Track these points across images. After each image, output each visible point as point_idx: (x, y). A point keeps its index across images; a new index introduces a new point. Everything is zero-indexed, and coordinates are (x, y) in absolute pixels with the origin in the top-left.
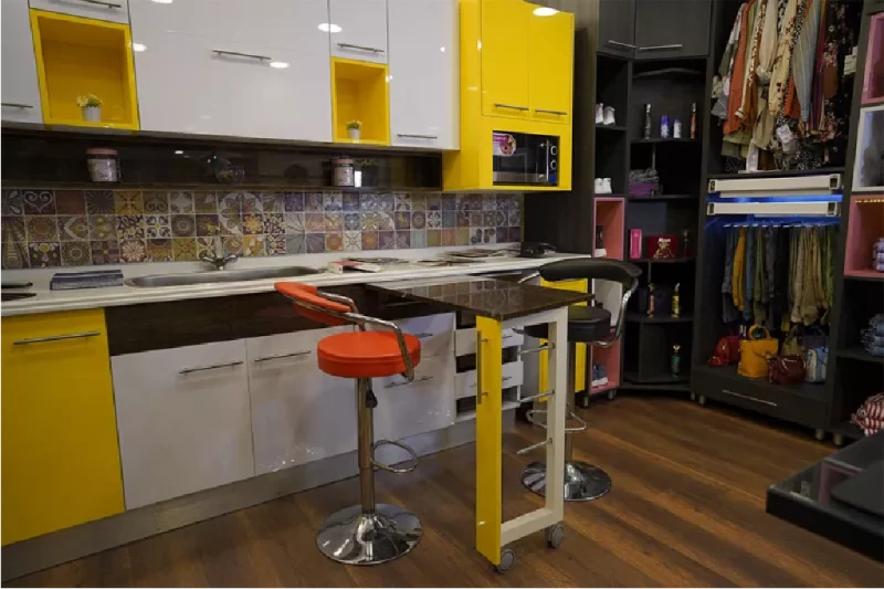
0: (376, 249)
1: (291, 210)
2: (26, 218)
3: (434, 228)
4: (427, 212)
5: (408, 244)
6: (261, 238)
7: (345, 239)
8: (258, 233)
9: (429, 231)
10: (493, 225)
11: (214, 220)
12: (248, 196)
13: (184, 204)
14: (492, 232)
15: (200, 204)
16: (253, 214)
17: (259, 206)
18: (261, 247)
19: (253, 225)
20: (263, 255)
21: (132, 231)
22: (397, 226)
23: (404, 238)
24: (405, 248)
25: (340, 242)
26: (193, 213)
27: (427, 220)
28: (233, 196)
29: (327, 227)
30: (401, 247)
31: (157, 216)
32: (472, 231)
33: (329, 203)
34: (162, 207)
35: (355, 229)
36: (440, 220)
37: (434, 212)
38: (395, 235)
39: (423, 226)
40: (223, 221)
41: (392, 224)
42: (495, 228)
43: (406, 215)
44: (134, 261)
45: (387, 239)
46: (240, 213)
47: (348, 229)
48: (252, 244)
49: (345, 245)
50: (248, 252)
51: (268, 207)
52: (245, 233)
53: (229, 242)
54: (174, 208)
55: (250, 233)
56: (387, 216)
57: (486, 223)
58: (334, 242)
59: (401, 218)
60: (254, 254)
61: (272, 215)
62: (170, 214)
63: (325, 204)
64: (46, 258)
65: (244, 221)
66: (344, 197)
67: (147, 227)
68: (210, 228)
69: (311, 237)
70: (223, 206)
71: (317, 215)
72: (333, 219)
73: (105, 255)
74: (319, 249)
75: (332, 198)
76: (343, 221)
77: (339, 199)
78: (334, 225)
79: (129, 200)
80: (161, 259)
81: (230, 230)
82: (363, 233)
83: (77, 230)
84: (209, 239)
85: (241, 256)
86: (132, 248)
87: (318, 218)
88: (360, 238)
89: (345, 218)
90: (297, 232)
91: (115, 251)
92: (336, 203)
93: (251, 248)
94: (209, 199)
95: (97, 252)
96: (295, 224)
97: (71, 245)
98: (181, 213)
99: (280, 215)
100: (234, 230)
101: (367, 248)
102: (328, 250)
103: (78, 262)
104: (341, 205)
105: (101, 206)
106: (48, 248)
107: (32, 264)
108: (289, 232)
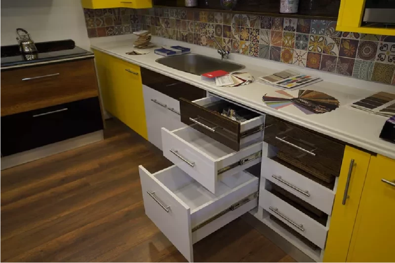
0: (318, 69)
1: (264, 28)
2: (182, 21)
3: (386, 62)
4: (380, 43)
5: (349, 73)
6: (248, 43)
7: (295, 55)
8: (246, 40)
9: (378, 64)
11: (229, 29)
12: (244, 16)
13: (219, 17)
15: (226, 21)
16: (245, 28)
17: (248, 23)
18: (246, 50)
19: (245, 35)
20: (248, 55)
21: (204, 30)
22: (342, 53)
23: (346, 66)
24: (346, 75)
25: (291, 56)
26: (222, 24)
27: (379, 52)
28: (237, 15)
29: (283, 43)
30: (341, 72)
31: (211, 24)
33: (288, 25)
34: (212, 19)
35: (303, 48)
38: (337, 60)
39: (371, 57)
40: (233, 30)
41: (336, 50)
43: (353, 43)
44: (204, 45)
45: (328, 63)
46: (240, 26)
47: (298, 48)
48: (243, 46)
49: (294, 60)
50: (241, 51)
51: (252, 24)
52: (241, 39)
53: (235, 43)
54: (216, 21)
55: (243, 40)
56: (333, 42)
58: (287, 56)
59: (347, 46)
60: (243, 53)
61: (254, 30)
62: (215, 24)
63: (285, 25)
64: (185, 38)
65: (241, 31)
66: (298, 21)
67: (208, 29)
68: (228, 33)
69: (273, 48)
70: (233, 21)
71: (279, 33)
72: (288, 38)
73: (197, 41)
74: (277, 59)
75: (290, 21)
76: (295, 41)
77: (294, 23)
78: (288, 42)
79: (203, 15)
80: (211, 46)
81: (235, 36)
82: (309, 53)
83: (191, 28)
84: (227, 39)
85: (238, 52)
86: (204, 39)
87: (279, 35)
88: (305, 57)
89: (297, 39)
90: (266, 44)
91: (200, 39)
92: (292, 25)
93: (243, 49)
94: (228, 17)
95: (195, 39)
96: (265, 38)
97: (190, 34)
98: (218, 23)
99: (258, 31)
100: (237, 37)
101: (309, 65)
102: (283, 61)
103: (191, 42)
104: (295, 28)
105: (197, 17)
106: (185, 34)
107: (182, 40)
108: (261, 43)
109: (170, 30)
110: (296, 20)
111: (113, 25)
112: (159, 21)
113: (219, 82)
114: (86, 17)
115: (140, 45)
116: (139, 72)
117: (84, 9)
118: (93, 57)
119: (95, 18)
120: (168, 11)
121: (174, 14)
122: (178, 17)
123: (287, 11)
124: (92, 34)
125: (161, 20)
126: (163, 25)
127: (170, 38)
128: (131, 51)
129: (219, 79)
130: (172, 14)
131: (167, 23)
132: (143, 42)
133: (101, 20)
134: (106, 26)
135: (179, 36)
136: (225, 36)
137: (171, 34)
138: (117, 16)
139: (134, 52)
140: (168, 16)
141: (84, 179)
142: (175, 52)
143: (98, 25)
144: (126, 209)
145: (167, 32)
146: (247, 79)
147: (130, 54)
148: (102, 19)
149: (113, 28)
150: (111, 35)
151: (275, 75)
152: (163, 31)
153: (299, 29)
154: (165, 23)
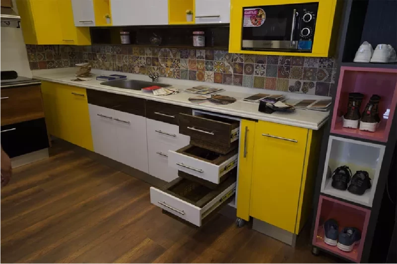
0: (221, 83)
1: (183, 58)
2: (117, 55)
3: (259, 76)
4: (255, 64)
5: (240, 83)
6: (171, 70)
7: (206, 75)
8: (170, 67)
9: (255, 77)
10: (314, 79)
11: (157, 59)
12: (168, 50)
13: (148, 52)
14: (311, 85)
15: (154, 54)
16: (169, 58)
17: (171, 55)
18: (171, 74)
19: (169, 63)
20: (172, 77)
21: (137, 62)
22: (235, 72)
23: (238, 80)
24: (239, 85)
25: (203, 76)
26: (151, 56)
27: (255, 70)
28: (163, 49)
29: (197, 68)
30: (236, 84)
31: (142, 56)
32: (292, 82)
33: (199, 55)
34: (143, 54)
35: (211, 70)
36: (265, 70)
37: (260, 65)
38: (233, 76)
39: (251, 73)
40: (160, 60)
41: (231, 70)
42: (315, 82)
43: (241, 65)
44: (137, 73)
45: (227, 78)
46: (165, 57)
47: (208, 70)
48: (169, 72)
49: (206, 78)
50: (167, 75)
51: (174, 56)
53: (162, 70)
54: (147, 55)
55: (168, 67)
56: (229, 65)
57: (305, 77)
58: (200, 76)
59: (237, 67)
60: (169, 76)
61: (176, 59)
62: (145, 56)
63: (197, 55)
64: (120, 69)
65: (166, 61)
66: (206, 52)
67: (140, 61)
68: (156, 63)
69: (190, 72)
70: (160, 54)
71: (194, 61)
72: (200, 64)
73: (131, 70)
74: (194, 79)
75: (201, 53)
76: (205, 65)
77: (203, 53)
78: (200, 67)
79: (135, 49)
80: (144, 74)
81: (162, 65)
82: (215, 73)
83: (126, 60)
84: (156, 68)
85: (165, 76)
86: (137, 69)
87: (194, 62)
88: (213, 76)
89: (206, 64)
90: (185, 69)
91: (133, 69)
92: (202, 55)
93: (168, 74)
94: (156, 51)
95: (129, 69)
96: (184, 65)
97: (124, 65)
98: (148, 56)
99: (179, 60)
100: (163, 65)
101: (216, 82)
102: (198, 79)
103: (126, 72)
104: (204, 57)
105: (130, 52)
106: (121, 65)
107: (118, 70)
108: (182, 68)
109: (107, 64)
110: (203, 51)
111: (53, 59)
112: (96, 56)
113: (155, 92)
114: (28, 52)
115: (82, 74)
116: (85, 94)
117: (27, 45)
118: (41, 84)
119: (37, 53)
120: (104, 48)
121: (110, 51)
122: (113, 53)
123: (198, 45)
124: (33, 66)
125: (98, 56)
126: (100, 59)
127: (108, 69)
128: (76, 78)
129: (156, 91)
130: (108, 50)
131: (104, 58)
132: (85, 72)
133: (42, 55)
134: (47, 60)
135: (115, 67)
136: (154, 65)
137: (108, 66)
138: (57, 52)
139: (79, 79)
140: (105, 52)
141: (37, 187)
142: (114, 78)
143: (40, 59)
144: (83, 202)
145: (104, 64)
146: (176, 91)
147: (75, 80)
148: (44, 54)
149: (53, 62)
150: (51, 68)
151: (193, 88)
152: (101, 64)
153: (207, 58)
154: (102, 58)
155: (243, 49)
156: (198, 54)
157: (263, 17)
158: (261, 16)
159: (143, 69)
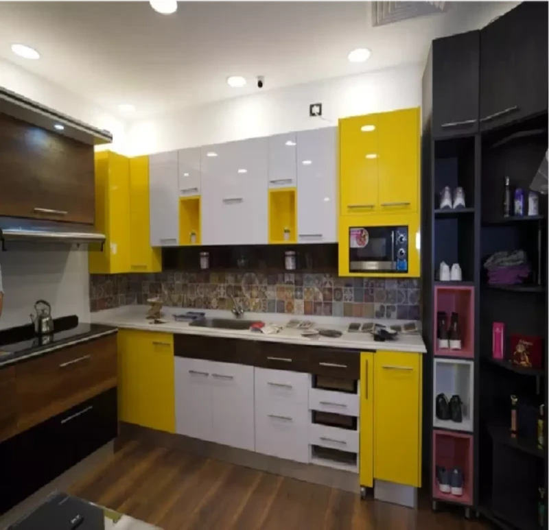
0: (312, 314)
1: (270, 284)
2: (189, 285)
3: (348, 301)
4: (343, 288)
5: (330, 313)
6: (257, 300)
7: (295, 305)
8: (256, 297)
9: (345, 304)
10: (394, 302)
11: (240, 289)
12: (253, 275)
13: (230, 279)
14: (393, 308)
15: (236, 281)
16: (255, 286)
17: (257, 281)
18: (256, 307)
19: (255, 293)
20: (258, 311)
21: (215, 293)
22: (324, 299)
23: (329, 307)
24: (329, 315)
25: (292, 307)
26: (233, 284)
27: (344, 295)
28: (247, 275)
29: (286, 296)
30: (326, 314)
31: (222, 285)
32: (377, 306)
34: (222, 280)
35: (301, 298)
36: (353, 295)
37: (348, 288)
38: (323, 305)
39: (341, 299)
40: (244, 289)
41: (321, 297)
42: (396, 305)
43: (330, 290)
45: (318, 308)
46: (250, 285)
47: (297, 298)
48: (254, 304)
49: (295, 309)
50: (252, 309)
51: (261, 282)
52: (251, 297)
53: (245, 302)
54: (228, 281)
55: (253, 297)
56: (318, 290)
57: (388, 300)
58: (290, 307)
59: (327, 292)
60: (254, 310)
61: (262, 287)
62: (226, 285)
63: (286, 281)
64: (193, 304)
65: (251, 290)
66: (295, 276)
67: (219, 291)
68: (239, 293)
69: (279, 302)
70: (244, 281)
72: (290, 291)
73: (207, 304)
74: (281, 311)
75: (289, 277)
76: (294, 293)
77: (292, 277)
78: (290, 295)
79: (214, 277)
80: (223, 308)
82: (305, 302)
83: (200, 292)
84: (238, 299)
85: (249, 310)
86: (214, 302)
87: (282, 289)
88: (303, 306)
89: (295, 291)
90: (272, 299)
91: (209, 303)
92: (291, 280)
93: (254, 307)
94: (239, 276)
95: (205, 303)
96: (272, 293)
97: (199, 298)
98: (229, 284)
99: (266, 288)
100: (247, 295)
101: (306, 313)
102: (287, 311)
103: (200, 307)
104: (293, 282)
105: (207, 280)
106: (193, 299)
107: (190, 306)
108: (269, 298)
109: (175, 297)
110: (292, 275)
112: (161, 287)
120: (173, 275)
121: (181, 278)
122: (185, 281)
125: (163, 286)
126: (166, 292)
127: (175, 305)
130: (178, 279)
131: (171, 289)
133: (102, 289)
134: (107, 296)
135: (185, 301)
136: (236, 296)
137: (175, 301)
140: (173, 280)
143: (100, 295)
145: (170, 299)
149: (111, 299)
150: (109, 308)
152: (166, 299)
153: (296, 283)
154: (169, 289)
155: (351, 271)
156: (287, 279)
157: (367, 237)
158: (364, 236)
159: (222, 303)
